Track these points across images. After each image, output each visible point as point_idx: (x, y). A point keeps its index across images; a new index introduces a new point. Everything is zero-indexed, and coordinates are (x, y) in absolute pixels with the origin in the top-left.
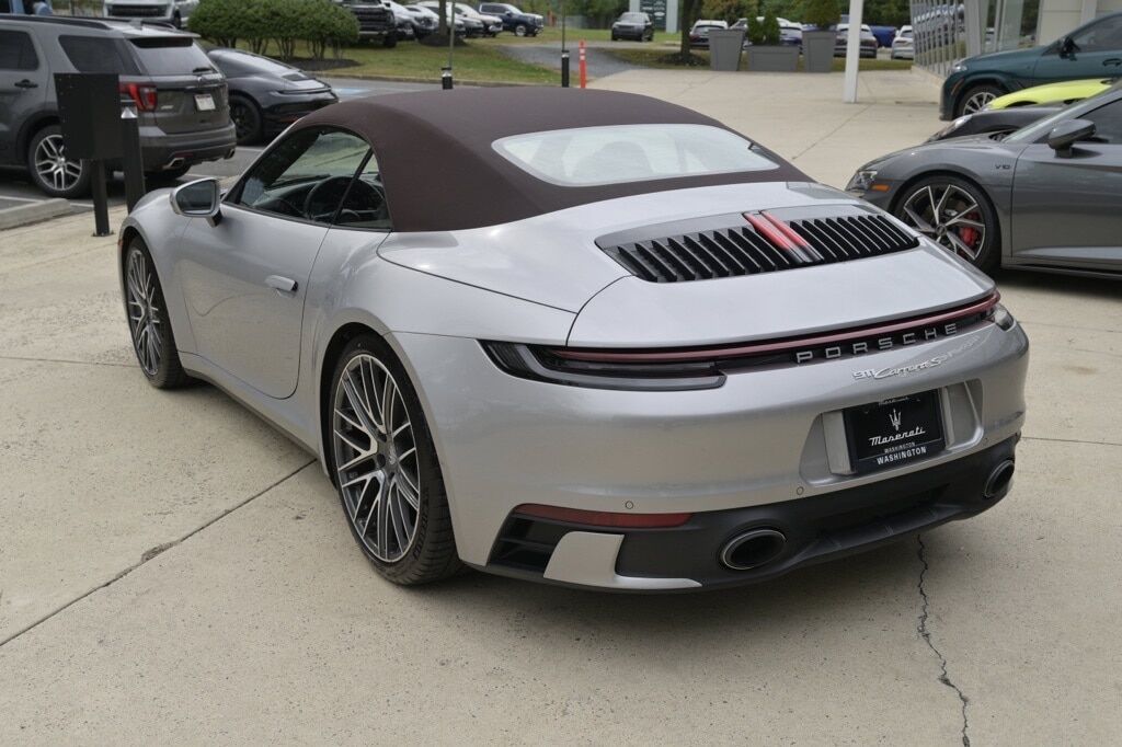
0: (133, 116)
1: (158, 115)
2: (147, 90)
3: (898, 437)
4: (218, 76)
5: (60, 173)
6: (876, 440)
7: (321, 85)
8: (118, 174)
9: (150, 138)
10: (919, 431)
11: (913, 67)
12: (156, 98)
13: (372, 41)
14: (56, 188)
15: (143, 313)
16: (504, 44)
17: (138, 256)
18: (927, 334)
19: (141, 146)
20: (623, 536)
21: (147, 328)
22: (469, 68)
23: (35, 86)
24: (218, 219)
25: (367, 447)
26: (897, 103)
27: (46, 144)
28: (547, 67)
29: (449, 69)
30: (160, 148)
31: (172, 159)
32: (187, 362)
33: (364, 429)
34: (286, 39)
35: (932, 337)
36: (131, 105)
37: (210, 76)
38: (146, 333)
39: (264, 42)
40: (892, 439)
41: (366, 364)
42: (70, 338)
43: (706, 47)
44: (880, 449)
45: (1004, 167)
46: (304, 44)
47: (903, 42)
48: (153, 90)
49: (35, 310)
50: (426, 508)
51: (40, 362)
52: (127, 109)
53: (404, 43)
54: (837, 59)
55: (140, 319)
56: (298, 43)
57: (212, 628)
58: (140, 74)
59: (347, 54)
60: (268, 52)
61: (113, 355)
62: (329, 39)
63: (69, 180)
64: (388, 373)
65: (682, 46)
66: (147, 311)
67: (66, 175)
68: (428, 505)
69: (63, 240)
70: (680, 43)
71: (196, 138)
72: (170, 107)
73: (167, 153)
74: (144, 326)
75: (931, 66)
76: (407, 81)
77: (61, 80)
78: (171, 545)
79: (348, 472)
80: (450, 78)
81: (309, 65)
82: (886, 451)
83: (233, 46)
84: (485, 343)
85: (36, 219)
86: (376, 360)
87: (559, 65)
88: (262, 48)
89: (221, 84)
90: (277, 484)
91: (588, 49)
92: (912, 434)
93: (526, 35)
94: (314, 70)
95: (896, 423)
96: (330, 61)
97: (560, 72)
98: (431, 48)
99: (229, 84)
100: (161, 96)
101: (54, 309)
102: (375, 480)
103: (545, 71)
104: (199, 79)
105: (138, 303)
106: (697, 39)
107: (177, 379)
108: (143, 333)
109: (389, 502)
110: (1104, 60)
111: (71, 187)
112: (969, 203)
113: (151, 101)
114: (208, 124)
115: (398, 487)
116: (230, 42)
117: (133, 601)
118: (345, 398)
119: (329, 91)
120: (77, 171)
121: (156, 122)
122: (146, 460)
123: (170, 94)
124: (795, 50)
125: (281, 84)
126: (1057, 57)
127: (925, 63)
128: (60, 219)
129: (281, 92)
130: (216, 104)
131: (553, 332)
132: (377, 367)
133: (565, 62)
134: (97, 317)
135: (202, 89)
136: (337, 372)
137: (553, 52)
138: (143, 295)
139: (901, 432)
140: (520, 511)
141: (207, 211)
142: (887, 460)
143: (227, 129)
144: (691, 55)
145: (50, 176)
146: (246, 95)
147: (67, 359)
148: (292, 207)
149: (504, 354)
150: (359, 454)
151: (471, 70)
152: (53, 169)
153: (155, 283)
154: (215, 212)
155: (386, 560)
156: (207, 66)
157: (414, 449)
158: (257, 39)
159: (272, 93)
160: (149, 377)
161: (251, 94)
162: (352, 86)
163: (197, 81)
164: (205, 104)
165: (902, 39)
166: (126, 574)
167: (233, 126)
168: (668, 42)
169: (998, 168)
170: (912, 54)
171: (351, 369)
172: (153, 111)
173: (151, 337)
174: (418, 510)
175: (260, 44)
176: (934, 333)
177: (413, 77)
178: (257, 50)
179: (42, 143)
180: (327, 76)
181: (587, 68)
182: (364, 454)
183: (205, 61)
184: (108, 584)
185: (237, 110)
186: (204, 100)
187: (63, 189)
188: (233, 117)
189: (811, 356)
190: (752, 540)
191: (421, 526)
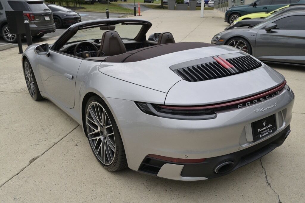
0: (28, 22)
1: (35, 22)
2: (32, 15)
3: (265, 128)
4: (50, 11)
5: (10, 37)
6: (259, 130)
7: (76, 14)
8: (25, 36)
9: (33, 28)
10: (270, 126)
11: (214, 9)
12: (34, 17)
13: (88, 2)
14: (9, 40)
15: (30, 80)
16: (120, 3)
17: (27, 64)
18: (272, 95)
19: (30, 29)
20: (184, 165)
21: (31, 84)
22: (111, 9)
23: (2, 14)
24: (49, 55)
25: (97, 129)
26: (213, 18)
27: (6, 29)
28: (130, 9)
29: (108, 9)
30: (36, 30)
31: (39, 33)
32: (43, 94)
33: (96, 124)
34: (67, 2)
35: (273, 96)
36: (27, 19)
37: (48, 11)
38: (31, 85)
39: (62, 3)
40: (263, 129)
41: (96, 105)
42: (11, 85)
43: (167, 4)
44: (260, 132)
45: (253, 35)
46: (72, 3)
47: (211, 3)
48: (33, 15)
49: (2, 76)
50: (118, 152)
51: (2, 92)
52: (26, 20)
53: (96, 3)
54: (197, 7)
55: (29, 81)
56: (70, 3)
57: (51, 191)
58: (29, 11)
59: (82, 6)
60: (63, 5)
61: (23, 90)
62: (78, 2)
63: (13, 38)
64: (104, 109)
65: (161, 4)
66: (31, 79)
67: (12, 37)
68: (118, 151)
69: (11, 55)
70: (161, 3)
71: (45, 27)
72: (38, 19)
73: (38, 31)
74: (30, 83)
75: (219, 9)
76: (97, 12)
77: (7, 13)
78: (38, 157)
79: (91, 135)
80: (108, 12)
81: (73, 8)
82: (262, 133)
83: (54, 4)
84: (136, 103)
85: (4, 49)
86: (99, 104)
87: (133, 8)
88: (61, 5)
89: (51, 14)
90: (70, 133)
91: (140, 5)
92: (268, 127)
93: (124, 1)
94: (74, 10)
95: (264, 124)
96: (79, 7)
97: (134, 10)
98: (102, 4)
99: (53, 13)
100: (35, 17)
101: (7, 75)
102: (100, 139)
103: (130, 10)
104: (45, 12)
105: (28, 77)
106: (164, 2)
107: (40, 98)
108: (30, 85)
109: (105, 146)
110: (263, 8)
111: (14, 40)
112: (244, 45)
113: (33, 18)
114: (48, 24)
115: (108, 143)
116: (53, 3)
117: (26, 181)
118: (90, 113)
119: (78, 15)
120: (15, 36)
121: (34, 23)
122: (31, 125)
123: (38, 16)
124: (187, 5)
125: (66, 13)
126: (252, 7)
127: (217, 8)
128: (10, 49)
129: (67, 15)
130: (50, 18)
131: (159, 100)
132: (99, 106)
133: (135, 8)
134: (19, 78)
135: (46, 15)
136: (87, 106)
137: (132, 5)
138: (29, 75)
139: (265, 126)
140: (149, 156)
141: (46, 53)
142: (262, 136)
143: (53, 25)
144: (163, 6)
145: (8, 37)
146: (58, 16)
147: (10, 91)
148: (70, 51)
149: (142, 106)
150: (95, 131)
151: (112, 9)
152: (8, 35)
153: (32, 72)
154: (48, 53)
155: (105, 164)
156: (47, 9)
157: (113, 133)
158: (60, 2)
159: (64, 16)
160: (32, 97)
161: (59, 16)
162: (84, 14)
163: (45, 13)
164: (47, 18)
165: (211, 2)
166: (24, 169)
167: (55, 24)
168: (157, 3)
169: (252, 36)
170: (214, 6)
171: (91, 105)
172: (34, 20)
173: (32, 87)
174: (115, 152)
175: (61, 3)
176: (274, 95)
177: (99, 11)
178: (60, 5)
179: (5, 29)
180: (78, 11)
181: (140, 9)
182: (96, 131)
183: (47, 8)
184: (18, 174)
185: (56, 20)
186: (47, 17)
187: (11, 41)
188: (55, 22)
189: (242, 106)
190: (225, 165)
191: (116, 157)
